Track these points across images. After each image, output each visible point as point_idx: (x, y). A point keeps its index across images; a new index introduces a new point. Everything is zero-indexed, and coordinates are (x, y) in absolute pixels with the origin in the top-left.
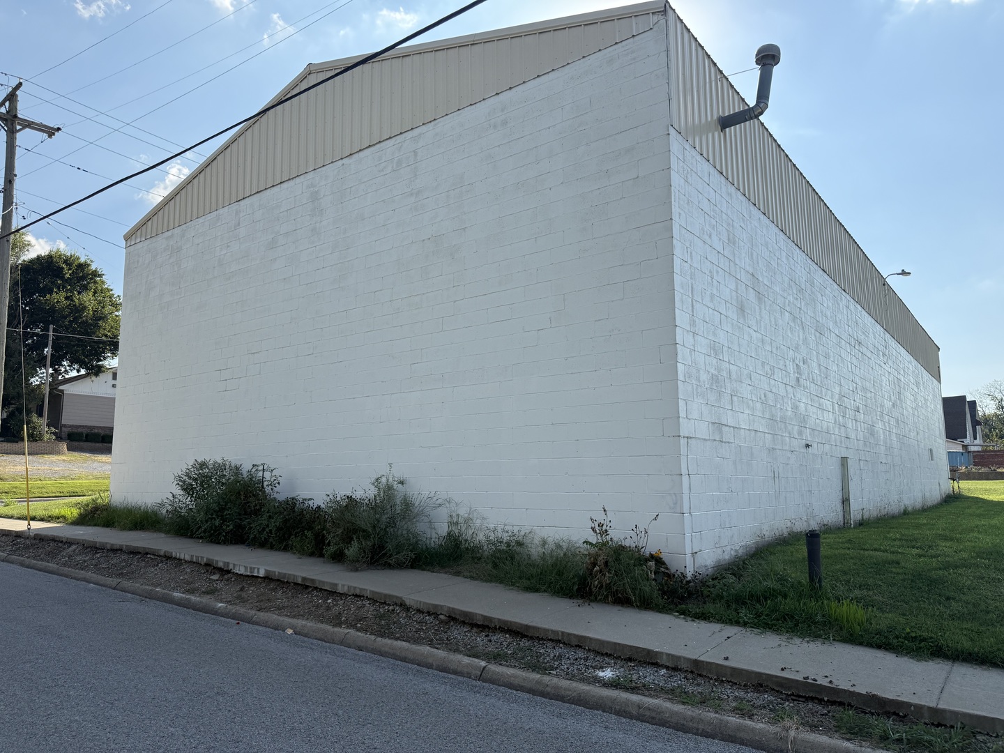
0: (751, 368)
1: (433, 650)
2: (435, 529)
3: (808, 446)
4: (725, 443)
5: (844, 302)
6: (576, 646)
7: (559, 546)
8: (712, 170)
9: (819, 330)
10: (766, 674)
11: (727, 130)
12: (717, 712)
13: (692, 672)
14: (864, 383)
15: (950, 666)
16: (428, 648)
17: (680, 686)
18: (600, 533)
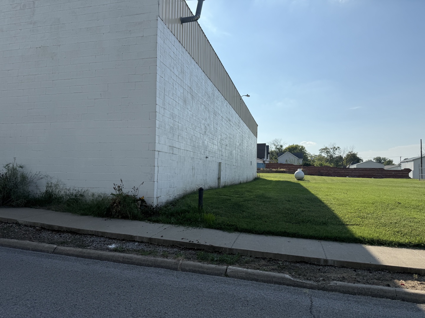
0: (187, 126)
1: (30, 242)
2: (39, 189)
3: (207, 157)
4: (174, 154)
5: (225, 104)
6: (101, 236)
7: (99, 196)
8: (176, 40)
9: (215, 114)
10: (176, 241)
11: (184, 24)
12: (154, 257)
13: (148, 243)
14: (230, 136)
15: (239, 234)
16: (28, 241)
17: (142, 249)
18: (118, 190)
